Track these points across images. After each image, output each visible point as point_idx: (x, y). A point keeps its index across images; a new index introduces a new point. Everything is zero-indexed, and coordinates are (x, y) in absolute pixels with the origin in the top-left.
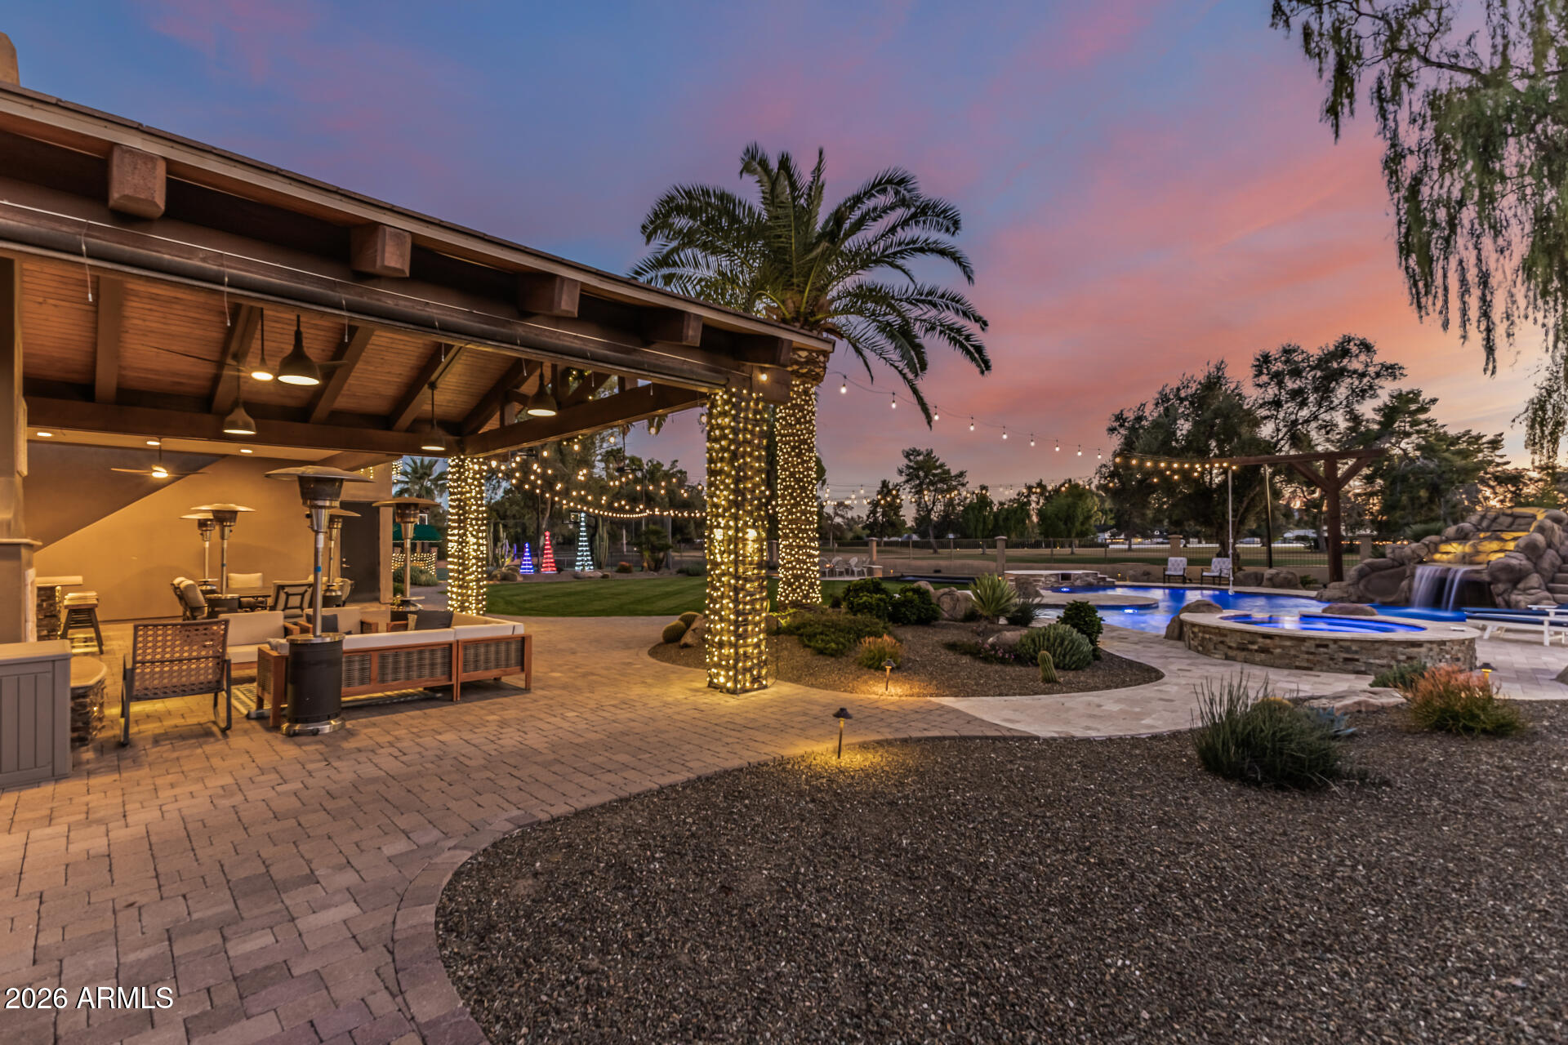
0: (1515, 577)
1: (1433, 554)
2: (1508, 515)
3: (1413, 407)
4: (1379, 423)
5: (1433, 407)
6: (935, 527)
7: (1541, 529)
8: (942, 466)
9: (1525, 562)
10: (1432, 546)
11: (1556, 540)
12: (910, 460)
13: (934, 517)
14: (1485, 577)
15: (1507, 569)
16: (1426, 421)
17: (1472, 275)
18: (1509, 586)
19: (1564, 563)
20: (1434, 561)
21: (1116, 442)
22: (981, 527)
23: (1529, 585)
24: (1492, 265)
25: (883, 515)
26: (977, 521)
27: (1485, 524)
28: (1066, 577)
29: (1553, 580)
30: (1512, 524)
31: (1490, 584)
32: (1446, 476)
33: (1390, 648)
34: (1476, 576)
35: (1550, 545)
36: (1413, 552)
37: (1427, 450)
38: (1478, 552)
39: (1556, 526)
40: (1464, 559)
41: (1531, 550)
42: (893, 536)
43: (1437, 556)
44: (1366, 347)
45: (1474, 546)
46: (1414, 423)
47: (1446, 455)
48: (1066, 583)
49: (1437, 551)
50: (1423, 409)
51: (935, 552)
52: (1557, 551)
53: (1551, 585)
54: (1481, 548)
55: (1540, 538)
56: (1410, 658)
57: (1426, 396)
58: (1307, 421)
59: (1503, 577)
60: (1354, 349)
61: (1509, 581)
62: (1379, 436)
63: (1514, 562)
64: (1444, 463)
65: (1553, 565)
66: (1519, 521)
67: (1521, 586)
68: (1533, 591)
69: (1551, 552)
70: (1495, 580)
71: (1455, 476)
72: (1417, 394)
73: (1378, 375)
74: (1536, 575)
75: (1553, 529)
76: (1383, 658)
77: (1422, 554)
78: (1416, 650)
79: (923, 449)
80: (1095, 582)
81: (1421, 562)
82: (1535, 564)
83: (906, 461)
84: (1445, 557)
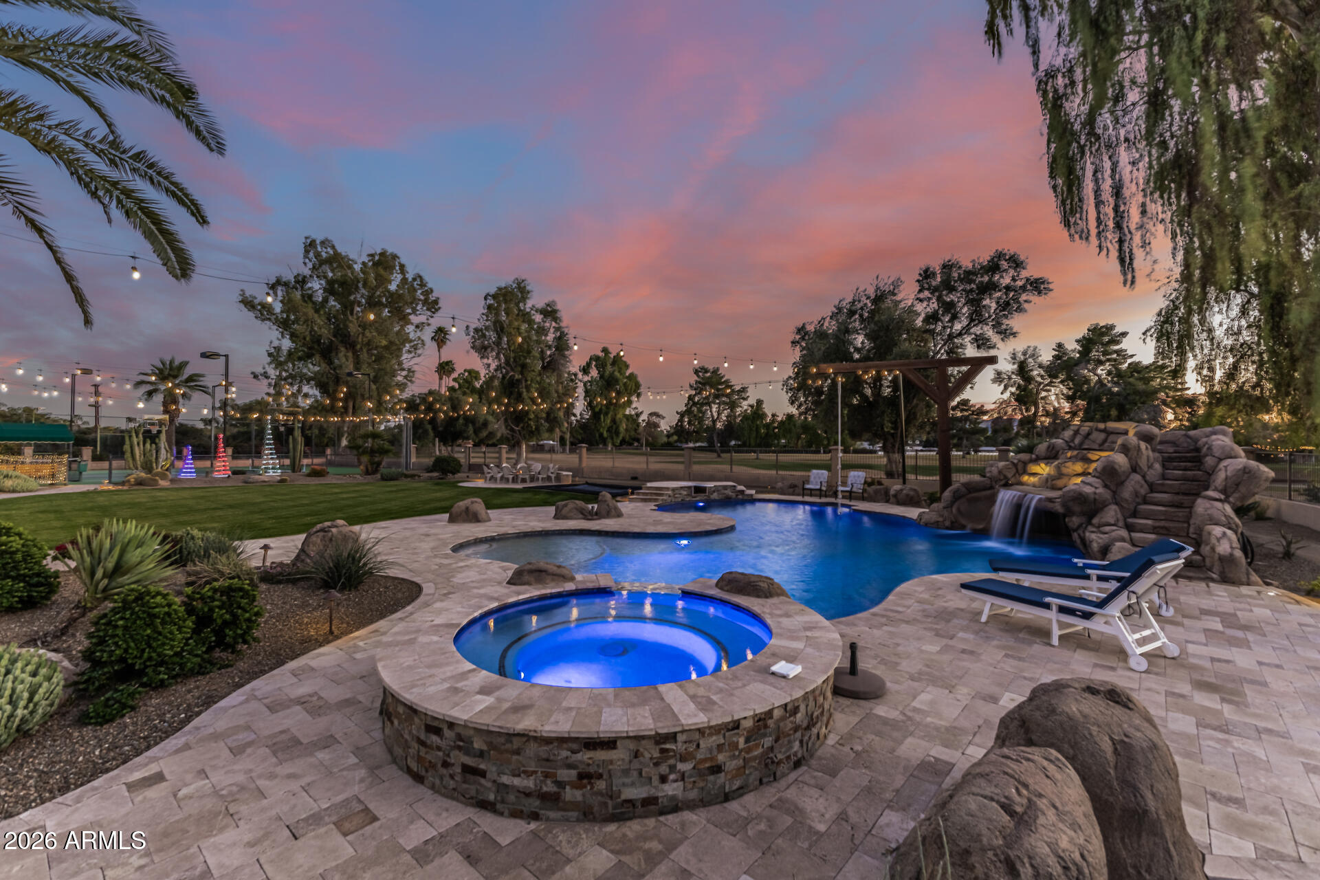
0: (1090, 508)
1: (1021, 475)
2: (1101, 431)
3: (1106, 339)
4: (1079, 352)
5: (1124, 340)
6: (718, 434)
7: (1125, 449)
8: (727, 381)
9: (1101, 490)
10: (1020, 466)
11: (1143, 463)
12: (698, 376)
13: (719, 425)
14: (1058, 508)
15: (1079, 498)
16: (1116, 352)
17: (1107, 185)
18: (1082, 519)
19: (1152, 491)
20: (1022, 484)
21: (796, 354)
22: (754, 435)
23: (1104, 520)
24: (1127, 177)
25: (689, 423)
26: (751, 430)
27: (1077, 441)
28: (699, 490)
29: (1135, 514)
30: (1105, 441)
31: (1065, 516)
32: (1131, 398)
33: (543, 750)
34: (1050, 505)
35: (1135, 469)
36: (1000, 472)
37: (1118, 374)
38: (1060, 475)
39: (1143, 445)
40: (1049, 483)
41: (1109, 474)
42: (697, 442)
43: (1026, 478)
44: (1016, 263)
45: (1058, 468)
46: (1105, 353)
47: (1131, 380)
48: (700, 497)
49: (1025, 472)
50: (1115, 341)
51: (719, 456)
52: (1144, 477)
53: (1130, 520)
54: (1065, 470)
55: (1120, 459)
56: (586, 777)
57: (1119, 330)
58: (960, 334)
59: (1077, 508)
60: (1004, 265)
61: (1083, 514)
62: (1077, 363)
63: (1088, 490)
64: (1128, 387)
65: (1136, 494)
66: (1112, 438)
67: (1095, 521)
68: (1107, 529)
69: (1136, 477)
70: (1069, 512)
71: (1138, 398)
72: (1112, 327)
73: (1023, 288)
74: (1114, 507)
75: (1139, 449)
76: (529, 774)
77: (1009, 475)
78: (601, 755)
79: (711, 368)
80: (733, 495)
81: (1007, 485)
82: (1114, 493)
83: (696, 378)
84: (1033, 479)
